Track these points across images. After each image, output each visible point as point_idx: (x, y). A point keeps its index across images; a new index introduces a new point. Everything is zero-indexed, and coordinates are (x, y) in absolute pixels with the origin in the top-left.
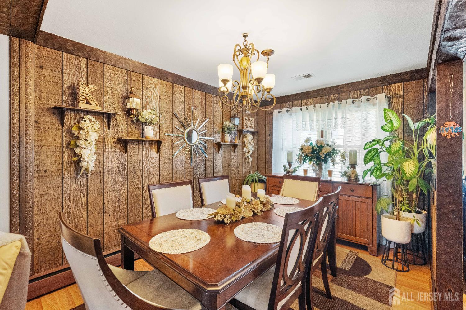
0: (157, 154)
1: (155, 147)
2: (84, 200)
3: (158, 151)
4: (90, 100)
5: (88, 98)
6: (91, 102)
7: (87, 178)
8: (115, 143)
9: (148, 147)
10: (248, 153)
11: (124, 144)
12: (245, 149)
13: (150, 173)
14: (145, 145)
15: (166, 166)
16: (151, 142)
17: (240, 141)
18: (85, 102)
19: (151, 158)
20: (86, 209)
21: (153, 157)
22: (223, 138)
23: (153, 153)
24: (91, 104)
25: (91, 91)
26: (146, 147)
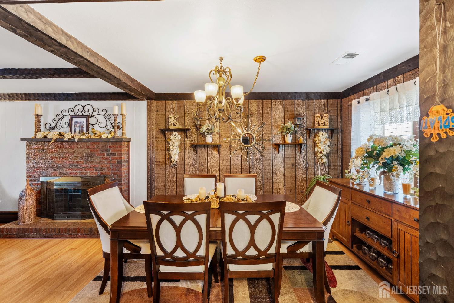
0: (218, 154)
1: (216, 149)
2: (175, 179)
3: (219, 152)
4: (175, 124)
5: (174, 123)
6: (176, 125)
7: (176, 167)
8: (191, 147)
9: (211, 149)
10: (321, 153)
11: (195, 147)
12: (316, 149)
13: (213, 167)
14: (209, 147)
15: (225, 163)
16: (213, 146)
17: (311, 140)
18: (173, 125)
19: (213, 156)
20: (176, 184)
21: (215, 156)
22: (284, 139)
23: (215, 153)
24: (176, 126)
25: (175, 118)
26: (209, 149)
